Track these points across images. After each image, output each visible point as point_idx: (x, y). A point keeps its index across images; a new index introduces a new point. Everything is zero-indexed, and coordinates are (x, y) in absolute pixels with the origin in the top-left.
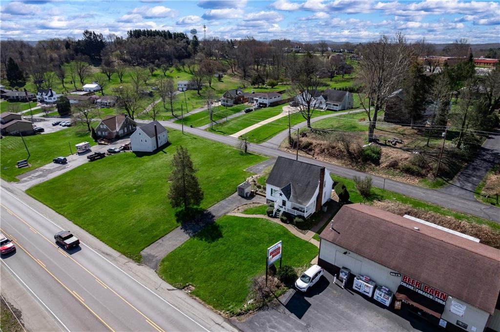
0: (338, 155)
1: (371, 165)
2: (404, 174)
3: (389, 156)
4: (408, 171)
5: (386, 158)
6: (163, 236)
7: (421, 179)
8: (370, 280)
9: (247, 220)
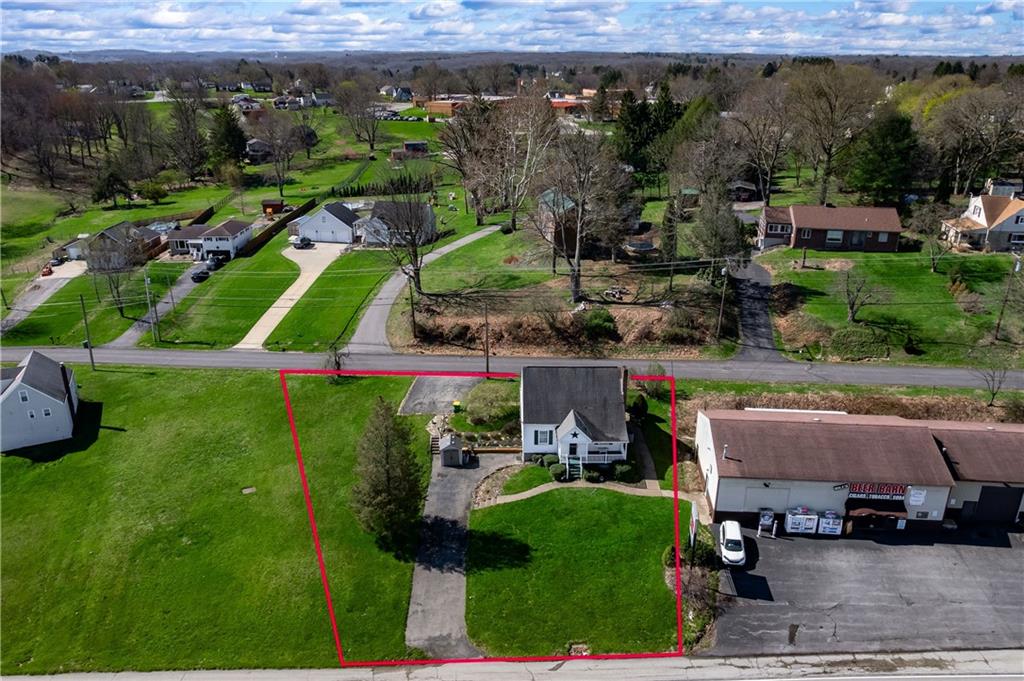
0: (535, 339)
1: (607, 343)
2: (672, 346)
3: (630, 322)
4: (675, 340)
5: (627, 325)
6: (410, 597)
7: (701, 348)
8: (807, 511)
9: (535, 501)
